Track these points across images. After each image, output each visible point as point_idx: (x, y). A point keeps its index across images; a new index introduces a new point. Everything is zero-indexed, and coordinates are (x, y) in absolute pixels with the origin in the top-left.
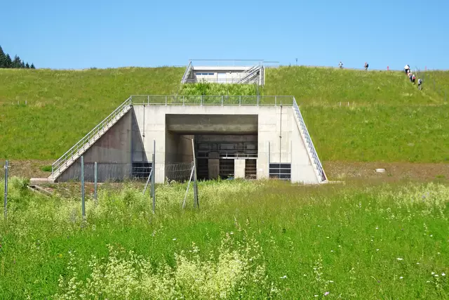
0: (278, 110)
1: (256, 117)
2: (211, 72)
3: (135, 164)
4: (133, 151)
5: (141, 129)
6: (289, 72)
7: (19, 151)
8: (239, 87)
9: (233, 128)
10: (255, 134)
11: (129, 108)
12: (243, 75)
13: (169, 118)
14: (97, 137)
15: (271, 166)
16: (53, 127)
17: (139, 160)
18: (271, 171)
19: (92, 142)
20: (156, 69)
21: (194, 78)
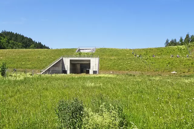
0: (95, 58)
1: (90, 60)
2: (84, 49)
3: (63, 71)
4: (63, 68)
5: (64, 63)
6: (101, 49)
7: (36, 68)
8: (88, 53)
9: (85, 62)
10: (90, 64)
11: (62, 58)
12: (91, 50)
13: (71, 60)
14: (53, 65)
15: (93, 71)
16: (44, 63)
17: (64, 70)
18: (93, 72)
19: (52, 66)
20: (71, 49)
21: (80, 51)
